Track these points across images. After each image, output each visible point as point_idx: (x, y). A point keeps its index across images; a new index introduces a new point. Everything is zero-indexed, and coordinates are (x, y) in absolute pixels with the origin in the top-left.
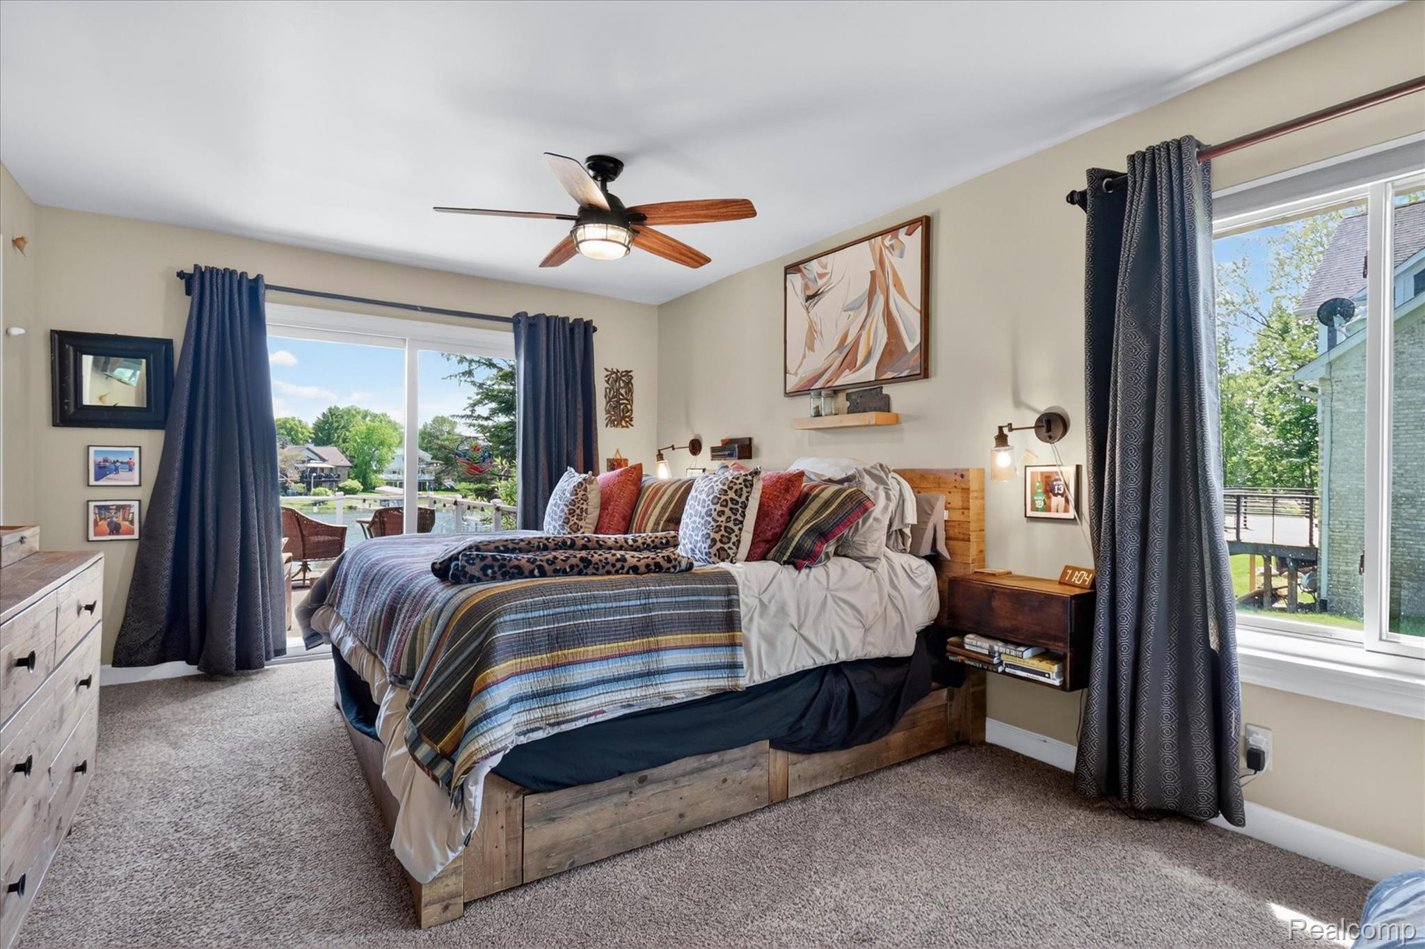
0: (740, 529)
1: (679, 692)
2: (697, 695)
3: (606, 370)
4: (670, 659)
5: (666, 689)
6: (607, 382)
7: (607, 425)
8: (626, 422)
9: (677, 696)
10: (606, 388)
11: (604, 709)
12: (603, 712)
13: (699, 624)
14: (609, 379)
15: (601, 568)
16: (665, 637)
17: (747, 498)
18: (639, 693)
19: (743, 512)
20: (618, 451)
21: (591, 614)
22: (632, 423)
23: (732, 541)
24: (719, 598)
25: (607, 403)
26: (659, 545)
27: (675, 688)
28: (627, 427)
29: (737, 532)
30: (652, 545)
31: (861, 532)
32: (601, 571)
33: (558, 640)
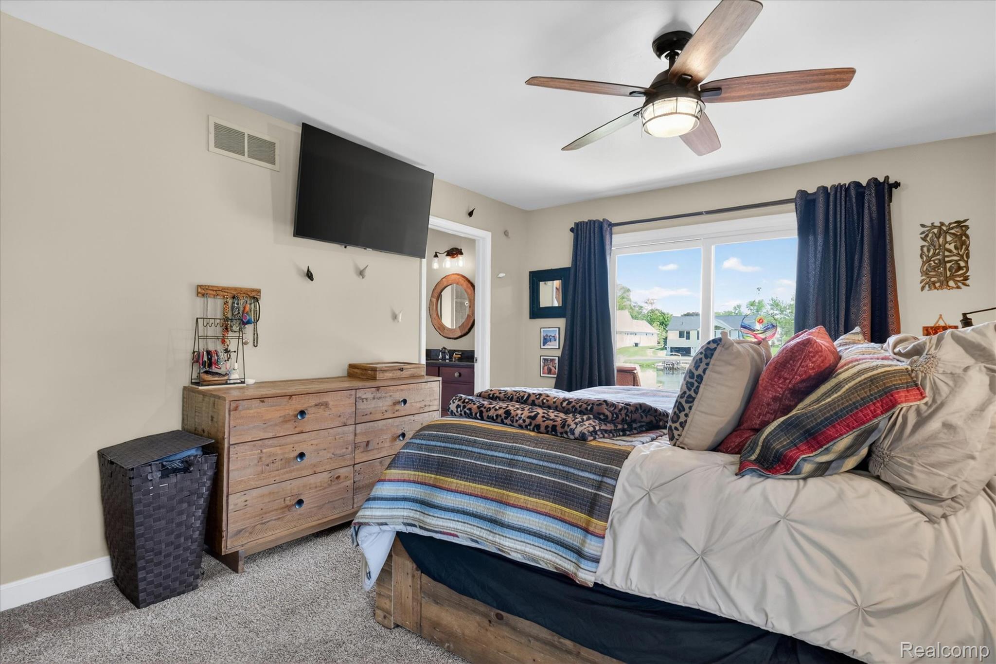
0: (690, 408)
1: (516, 551)
2: (539, 564)
3: (923, 226)
4: (512, 516)
5: (502, 542)
6: (924, 239)
7: (923, 288)
8: (956, 282)
9: (512, 553)
10: (922, 247)
11: (459, 534)
12: (457, 536)
13: (563, 496)
14: (927, 236)
15: (515, 421)
16: (516, 495)
17: (704, 371)
18: (484, 534)
19: (698, 387)
20: (941, 315)
21: (470, 454)
22: (967, 282)
23: (680, 420)
24: (592, 476)
25: (924, 263)
26: (584, 411)
27: (511, 545)
28: (958, 287)
29: (687, 411)
30: (579, 409)
31: (906, 443)
32: (515, 424)
33: (444, 467)
